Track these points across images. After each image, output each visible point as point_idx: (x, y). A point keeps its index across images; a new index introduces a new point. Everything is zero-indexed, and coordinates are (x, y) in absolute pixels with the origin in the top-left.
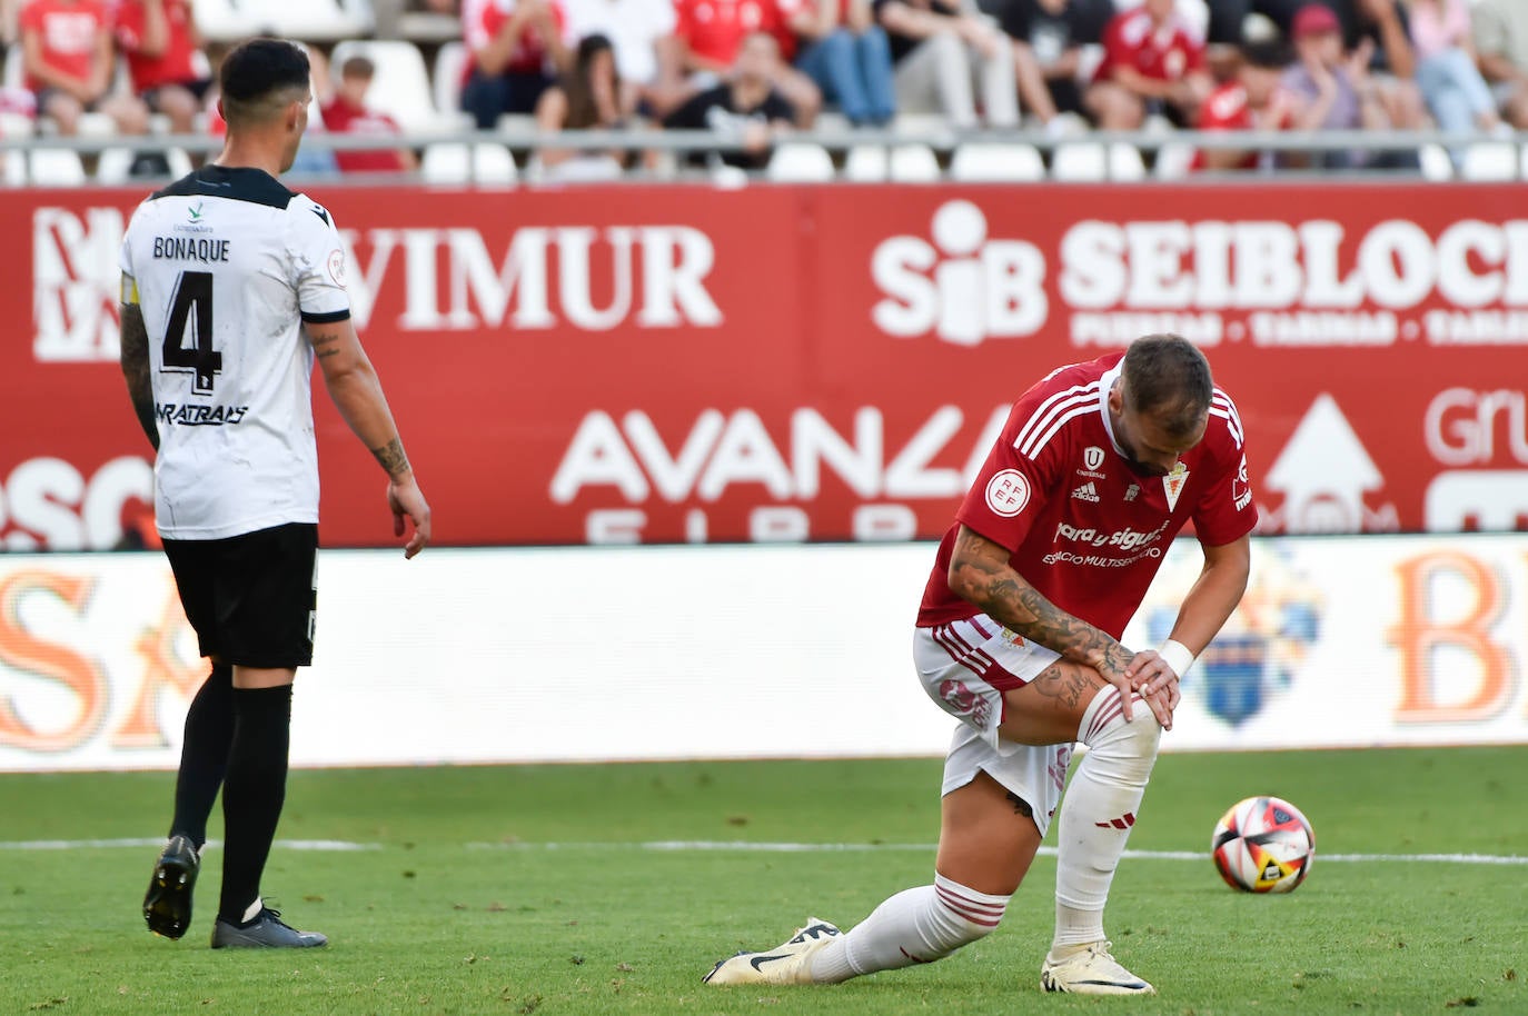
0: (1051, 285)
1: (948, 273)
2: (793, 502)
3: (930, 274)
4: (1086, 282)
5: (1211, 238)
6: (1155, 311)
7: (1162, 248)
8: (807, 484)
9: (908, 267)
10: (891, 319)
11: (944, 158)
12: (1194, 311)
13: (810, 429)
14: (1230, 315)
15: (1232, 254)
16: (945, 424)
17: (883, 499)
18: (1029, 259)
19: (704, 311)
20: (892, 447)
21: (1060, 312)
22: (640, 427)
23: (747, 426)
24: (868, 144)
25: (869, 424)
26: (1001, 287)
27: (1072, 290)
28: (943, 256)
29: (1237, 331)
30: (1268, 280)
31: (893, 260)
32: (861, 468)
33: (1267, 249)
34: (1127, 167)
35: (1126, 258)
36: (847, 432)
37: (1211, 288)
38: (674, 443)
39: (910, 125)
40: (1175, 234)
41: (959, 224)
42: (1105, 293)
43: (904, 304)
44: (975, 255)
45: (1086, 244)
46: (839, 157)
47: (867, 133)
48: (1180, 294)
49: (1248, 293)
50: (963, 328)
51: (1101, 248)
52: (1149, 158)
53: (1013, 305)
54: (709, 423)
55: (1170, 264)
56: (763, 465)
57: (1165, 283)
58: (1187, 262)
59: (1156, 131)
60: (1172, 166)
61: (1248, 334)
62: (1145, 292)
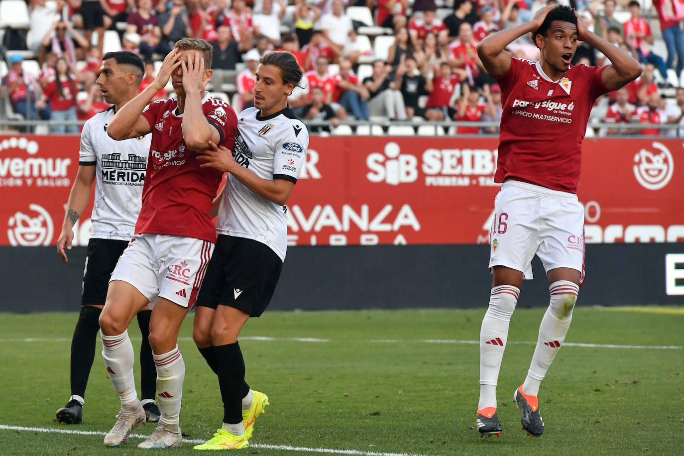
0: (419, 167)
1: (389, 164)
2: (342, 233)
3: (383, 164)
4: (430, 167)
5: (467, 154)
6: (450, 176)
7: (452, 156)
8: (346, 227)
9: (377, 162)
10: (371, 177)
11: (385, 129)
12: (462, 176)
13: (347, 211)
14: (473, 177)
15: (473, 158)
16: (388, 209)
17: (369, 232)
18: (413, 160)
19: (316, 174)
20: (372, 217)
21: (422, 175)
22: (297, 209)
23: (329, 210)
24: (364, 125)
25: (365, 209)
26: (405, 168)
27: (426, 169)
28: (388, 158)
29: (474, 182)
30: (484, 167)
31: (372, 160)
32: (362, 223)
33: (483, 157)
34: (440, 132)
35: (441, 160)
36: (359, 212)
38: (307, 214)
39: (375, 119)
40: (457, 153)
41: (392, 149)
42: (435, 170)
43: (376, 173)
44: (397, 158)
45: (429, 156)
46: (354, 128)
47: (362, 122)
48: (457, 171)
49: (478, 170)
50: (393, 180)
51: (434, 156)
52: (446, 129)
53: (408, 173)
54: (318, 209)
55: (454, 162)
56: (334, 221)
57: (453, 167)
58: (460, 161)
59: (448, 121)
60: (452, 132)
61: (478, 183)
62: (447, 170)
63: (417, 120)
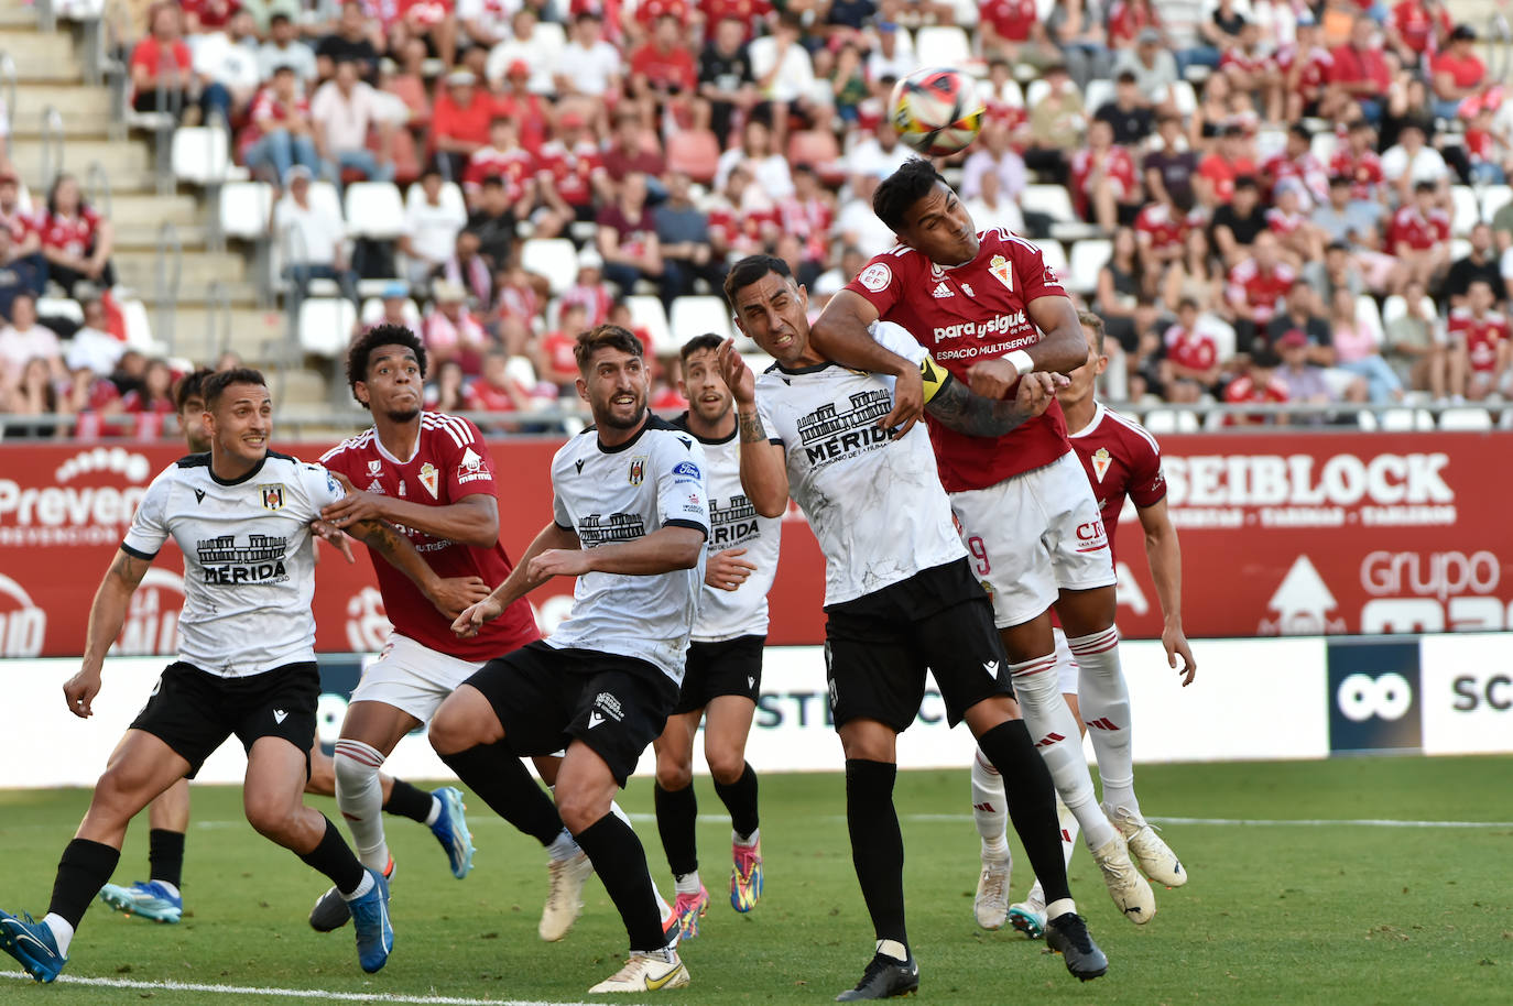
5: (1237, 465)
6: (1205, 507)
7: (1208, 471)
12: (1227, 507)
14: (1249, 509)
15: (1249, 475)
29: (1252, 518)
30: (1270, 489)
33: (1269, 471)
34: (1188, 423)
35: (1188, 478)
37: (1237, 495)
40: (1216, 463)
48: (1219, 498)
49: (1259, 496)
52: (1201, 419)
55: (1212, 481)
57: (1210, 491)
58: (1223, 479)
59: (1207, 402)
60: (1214, 423)
61: (1259, 520)
62: (1199, 496)
63: (1149, 402)
